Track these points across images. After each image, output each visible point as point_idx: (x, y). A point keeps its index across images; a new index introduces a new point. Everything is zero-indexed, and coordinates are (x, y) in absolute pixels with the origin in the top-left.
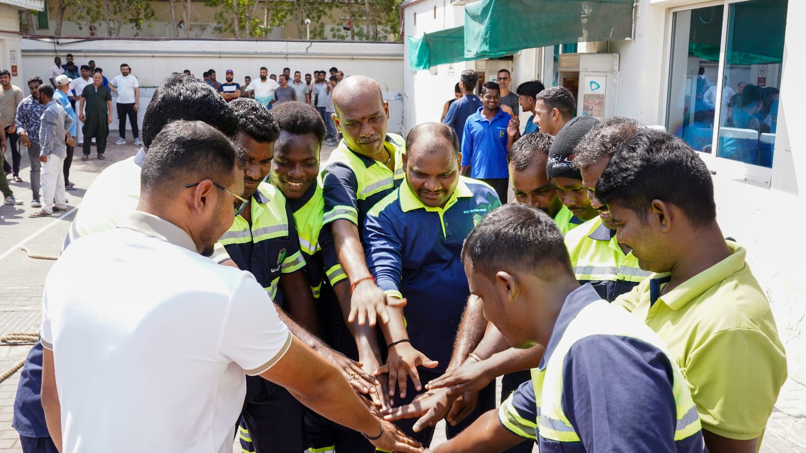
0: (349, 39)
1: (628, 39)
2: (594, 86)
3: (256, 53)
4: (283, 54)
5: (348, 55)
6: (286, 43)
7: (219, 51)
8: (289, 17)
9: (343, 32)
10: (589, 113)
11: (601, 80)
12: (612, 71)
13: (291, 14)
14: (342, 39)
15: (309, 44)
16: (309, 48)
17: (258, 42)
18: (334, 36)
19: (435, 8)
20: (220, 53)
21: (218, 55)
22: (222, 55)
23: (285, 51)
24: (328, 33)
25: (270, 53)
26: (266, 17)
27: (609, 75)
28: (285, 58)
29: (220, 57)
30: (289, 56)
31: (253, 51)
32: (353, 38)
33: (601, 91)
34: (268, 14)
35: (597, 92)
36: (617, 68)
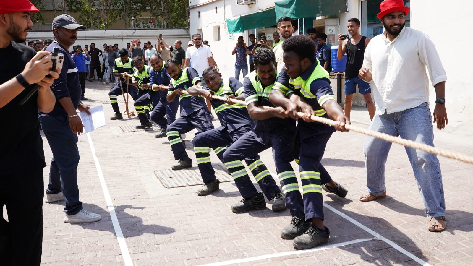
0: (153, 27)
1: (346, 12)
2: (331, 31)
3: (106, 37)
4: (121, 36)
5: (155, 36)
6: (121, 30)
7: (85, 36)
8: (119, 17)
9: (149, 24)
10: (330, 42)
11: (333, 29)
12: (337, 25)
13: (120, 16)
14: (149, 28)
15: (134, 31)
16: (134, 33)
17: (106, 31)
18: (145, 27)
19: (216, 8)
20: (86, 37)
21: (85, 39)
22: (87, 38)
23: (121, 35)
24: (141, 25)
25: (113, 37)
26: (106, 18)
27: (336, 27)
28: (122, 39)
29: (86, 39)
30: (123, 38)
31: (104, 35)
32: (155, 27)
33: (333, 33)
34: (107, 15)
35: (332, 33)
36: (339, 24)
